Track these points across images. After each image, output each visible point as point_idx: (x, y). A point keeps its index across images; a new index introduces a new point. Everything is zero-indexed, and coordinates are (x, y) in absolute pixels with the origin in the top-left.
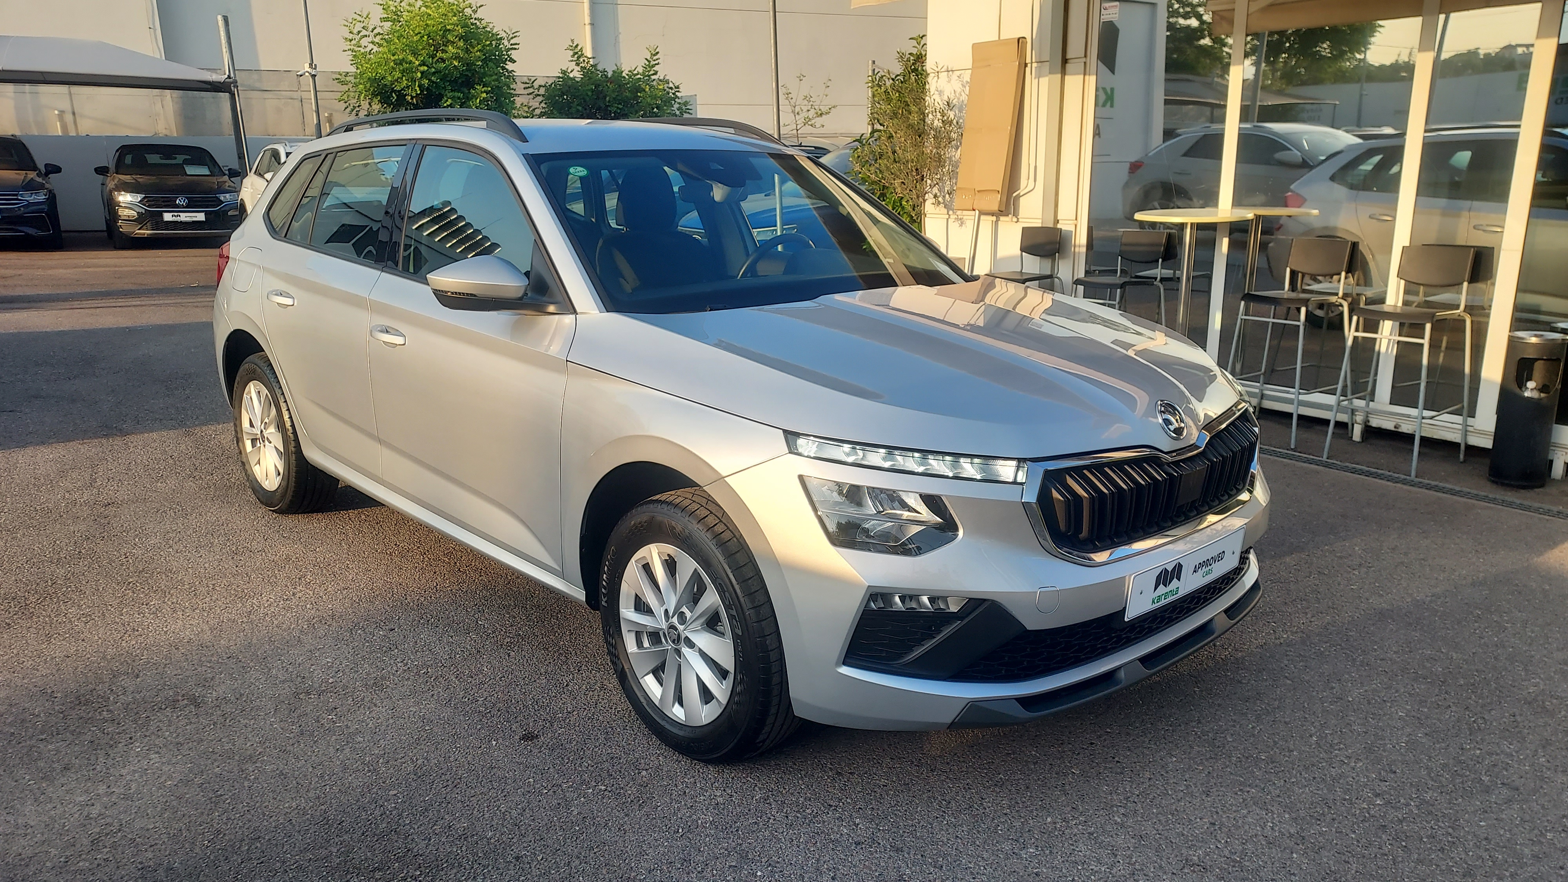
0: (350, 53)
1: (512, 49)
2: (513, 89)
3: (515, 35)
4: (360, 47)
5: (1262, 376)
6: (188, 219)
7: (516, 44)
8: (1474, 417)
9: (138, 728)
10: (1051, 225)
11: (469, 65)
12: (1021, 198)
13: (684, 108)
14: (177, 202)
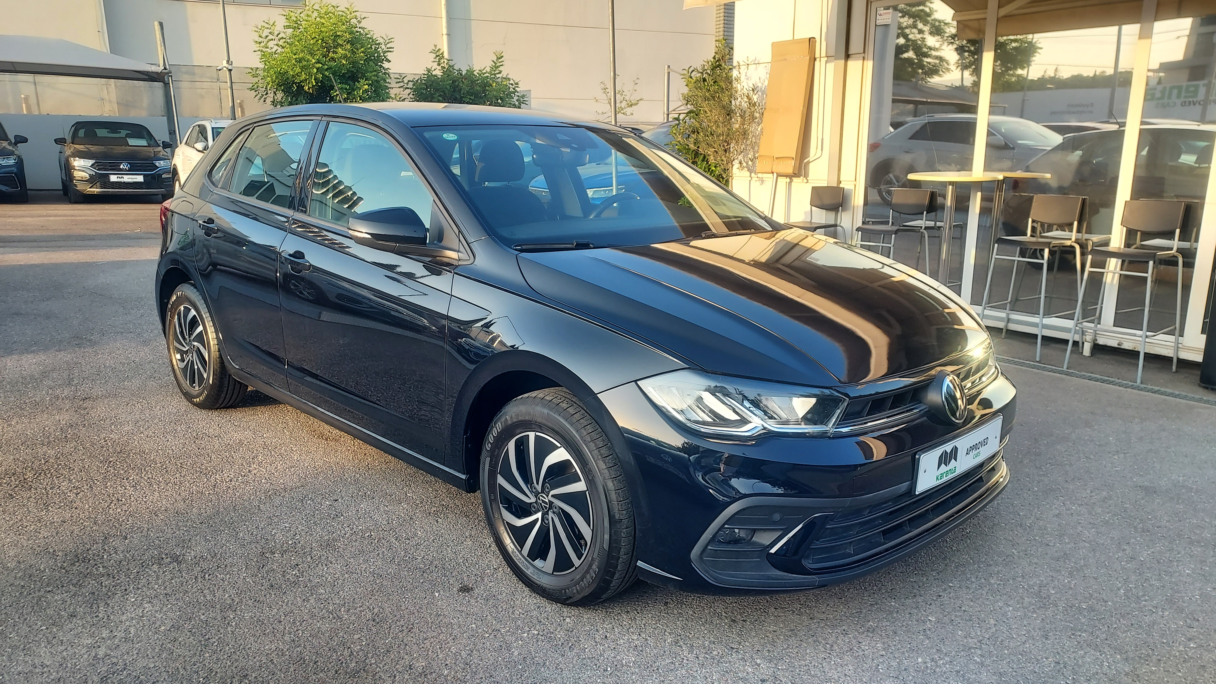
0: (259, 53)
1: (388, 51)
2: (388, 83)
3: (390, 40)
4: (267, 48)
5: (1008, 304)
6: (130, 180)
7: (391, 48)
8: (1183, 336)
9: (131, 582)
10: (835, 185)
11: (354, 63)
12: (810, 164)
13: (522, 100)
14: (122, 167)
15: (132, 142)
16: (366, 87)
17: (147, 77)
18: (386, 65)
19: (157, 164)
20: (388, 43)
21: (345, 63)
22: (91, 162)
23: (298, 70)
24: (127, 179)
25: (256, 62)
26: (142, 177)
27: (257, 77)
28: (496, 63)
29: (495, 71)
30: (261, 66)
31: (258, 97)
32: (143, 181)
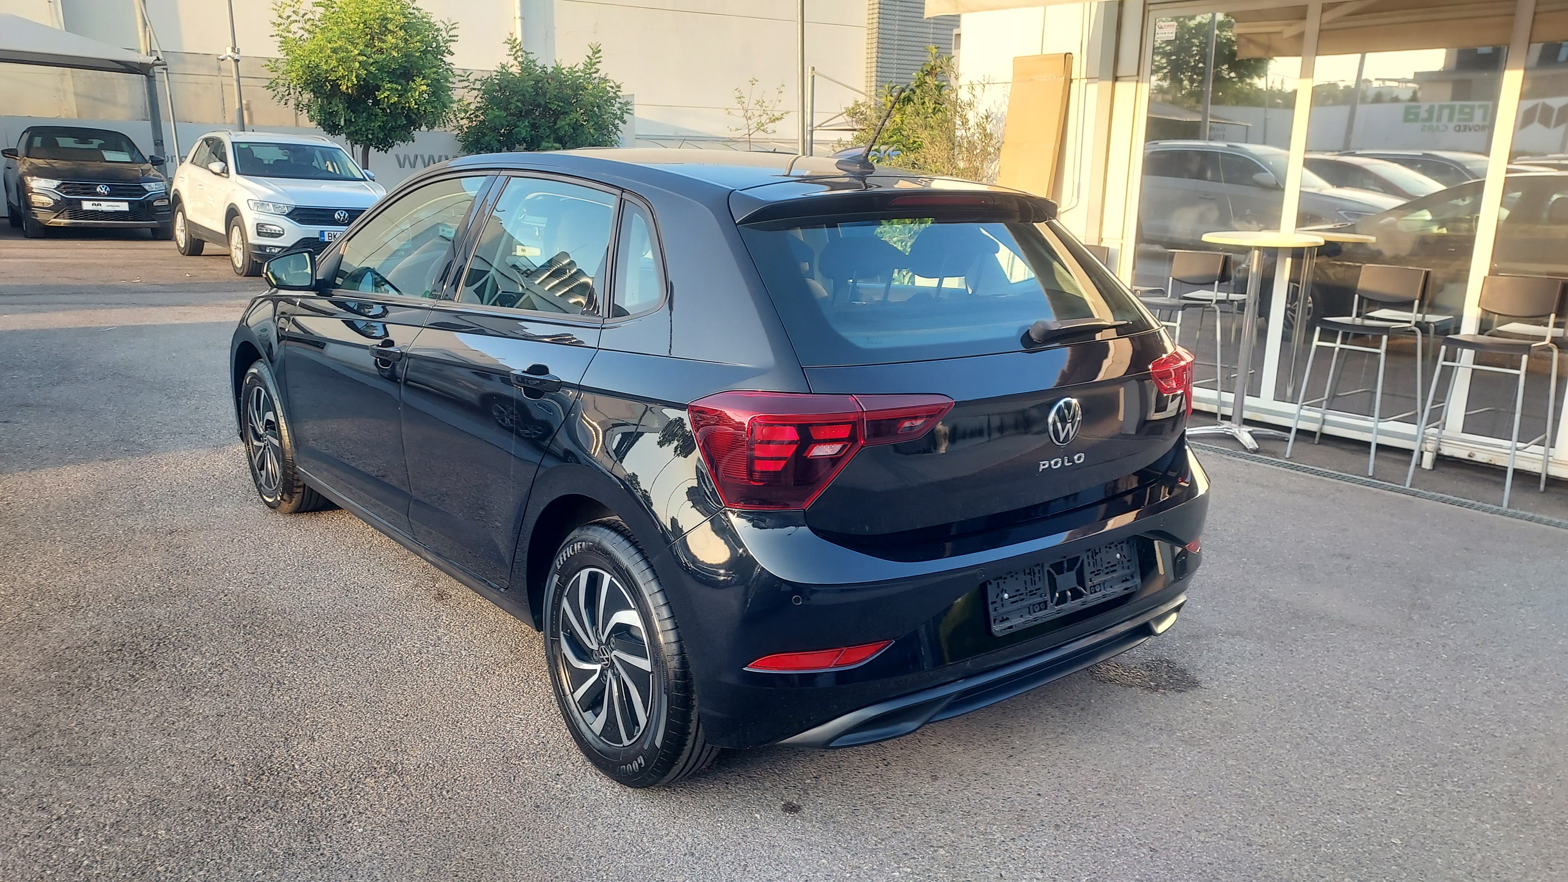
0: (278, 38)
4: (289, 32)
5: (1325, 403)
6: (110, 209)
7: (454, 36)
8: (1554, 447)
10: (1096, 243)
11: (408, 56)
13: (625, 108)
14: (98, 189)
15: (109, 156)
16: (424, 88)
17: (123, 67)
18: (448, 59)
19: (147, 188)
20: (451, 29)
21: (396, 55)
22: (56, 183)
23: (334, 63)
24: (106, 206)
25: (273, 50)
26: (127, 204)
27: (276, 71)
28: (591, 59)
29: (590, 69)
30: (281, 55)
31: (278, 98)
32: (127, 209)
